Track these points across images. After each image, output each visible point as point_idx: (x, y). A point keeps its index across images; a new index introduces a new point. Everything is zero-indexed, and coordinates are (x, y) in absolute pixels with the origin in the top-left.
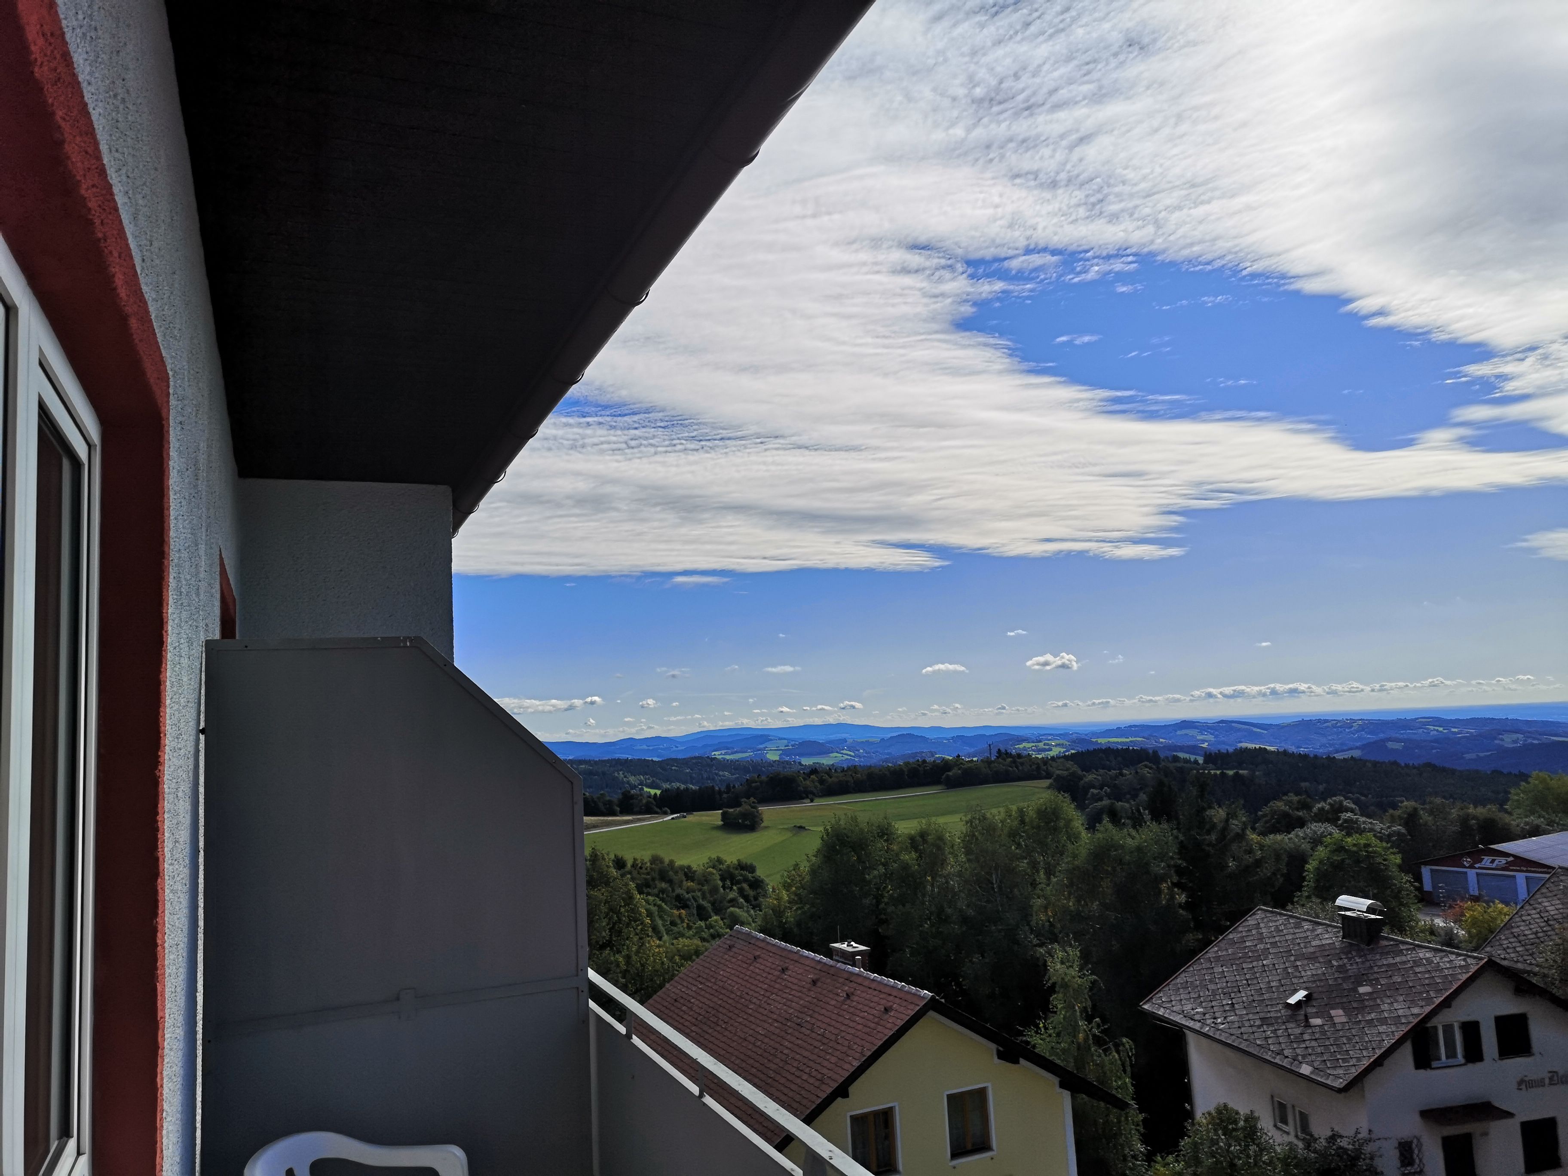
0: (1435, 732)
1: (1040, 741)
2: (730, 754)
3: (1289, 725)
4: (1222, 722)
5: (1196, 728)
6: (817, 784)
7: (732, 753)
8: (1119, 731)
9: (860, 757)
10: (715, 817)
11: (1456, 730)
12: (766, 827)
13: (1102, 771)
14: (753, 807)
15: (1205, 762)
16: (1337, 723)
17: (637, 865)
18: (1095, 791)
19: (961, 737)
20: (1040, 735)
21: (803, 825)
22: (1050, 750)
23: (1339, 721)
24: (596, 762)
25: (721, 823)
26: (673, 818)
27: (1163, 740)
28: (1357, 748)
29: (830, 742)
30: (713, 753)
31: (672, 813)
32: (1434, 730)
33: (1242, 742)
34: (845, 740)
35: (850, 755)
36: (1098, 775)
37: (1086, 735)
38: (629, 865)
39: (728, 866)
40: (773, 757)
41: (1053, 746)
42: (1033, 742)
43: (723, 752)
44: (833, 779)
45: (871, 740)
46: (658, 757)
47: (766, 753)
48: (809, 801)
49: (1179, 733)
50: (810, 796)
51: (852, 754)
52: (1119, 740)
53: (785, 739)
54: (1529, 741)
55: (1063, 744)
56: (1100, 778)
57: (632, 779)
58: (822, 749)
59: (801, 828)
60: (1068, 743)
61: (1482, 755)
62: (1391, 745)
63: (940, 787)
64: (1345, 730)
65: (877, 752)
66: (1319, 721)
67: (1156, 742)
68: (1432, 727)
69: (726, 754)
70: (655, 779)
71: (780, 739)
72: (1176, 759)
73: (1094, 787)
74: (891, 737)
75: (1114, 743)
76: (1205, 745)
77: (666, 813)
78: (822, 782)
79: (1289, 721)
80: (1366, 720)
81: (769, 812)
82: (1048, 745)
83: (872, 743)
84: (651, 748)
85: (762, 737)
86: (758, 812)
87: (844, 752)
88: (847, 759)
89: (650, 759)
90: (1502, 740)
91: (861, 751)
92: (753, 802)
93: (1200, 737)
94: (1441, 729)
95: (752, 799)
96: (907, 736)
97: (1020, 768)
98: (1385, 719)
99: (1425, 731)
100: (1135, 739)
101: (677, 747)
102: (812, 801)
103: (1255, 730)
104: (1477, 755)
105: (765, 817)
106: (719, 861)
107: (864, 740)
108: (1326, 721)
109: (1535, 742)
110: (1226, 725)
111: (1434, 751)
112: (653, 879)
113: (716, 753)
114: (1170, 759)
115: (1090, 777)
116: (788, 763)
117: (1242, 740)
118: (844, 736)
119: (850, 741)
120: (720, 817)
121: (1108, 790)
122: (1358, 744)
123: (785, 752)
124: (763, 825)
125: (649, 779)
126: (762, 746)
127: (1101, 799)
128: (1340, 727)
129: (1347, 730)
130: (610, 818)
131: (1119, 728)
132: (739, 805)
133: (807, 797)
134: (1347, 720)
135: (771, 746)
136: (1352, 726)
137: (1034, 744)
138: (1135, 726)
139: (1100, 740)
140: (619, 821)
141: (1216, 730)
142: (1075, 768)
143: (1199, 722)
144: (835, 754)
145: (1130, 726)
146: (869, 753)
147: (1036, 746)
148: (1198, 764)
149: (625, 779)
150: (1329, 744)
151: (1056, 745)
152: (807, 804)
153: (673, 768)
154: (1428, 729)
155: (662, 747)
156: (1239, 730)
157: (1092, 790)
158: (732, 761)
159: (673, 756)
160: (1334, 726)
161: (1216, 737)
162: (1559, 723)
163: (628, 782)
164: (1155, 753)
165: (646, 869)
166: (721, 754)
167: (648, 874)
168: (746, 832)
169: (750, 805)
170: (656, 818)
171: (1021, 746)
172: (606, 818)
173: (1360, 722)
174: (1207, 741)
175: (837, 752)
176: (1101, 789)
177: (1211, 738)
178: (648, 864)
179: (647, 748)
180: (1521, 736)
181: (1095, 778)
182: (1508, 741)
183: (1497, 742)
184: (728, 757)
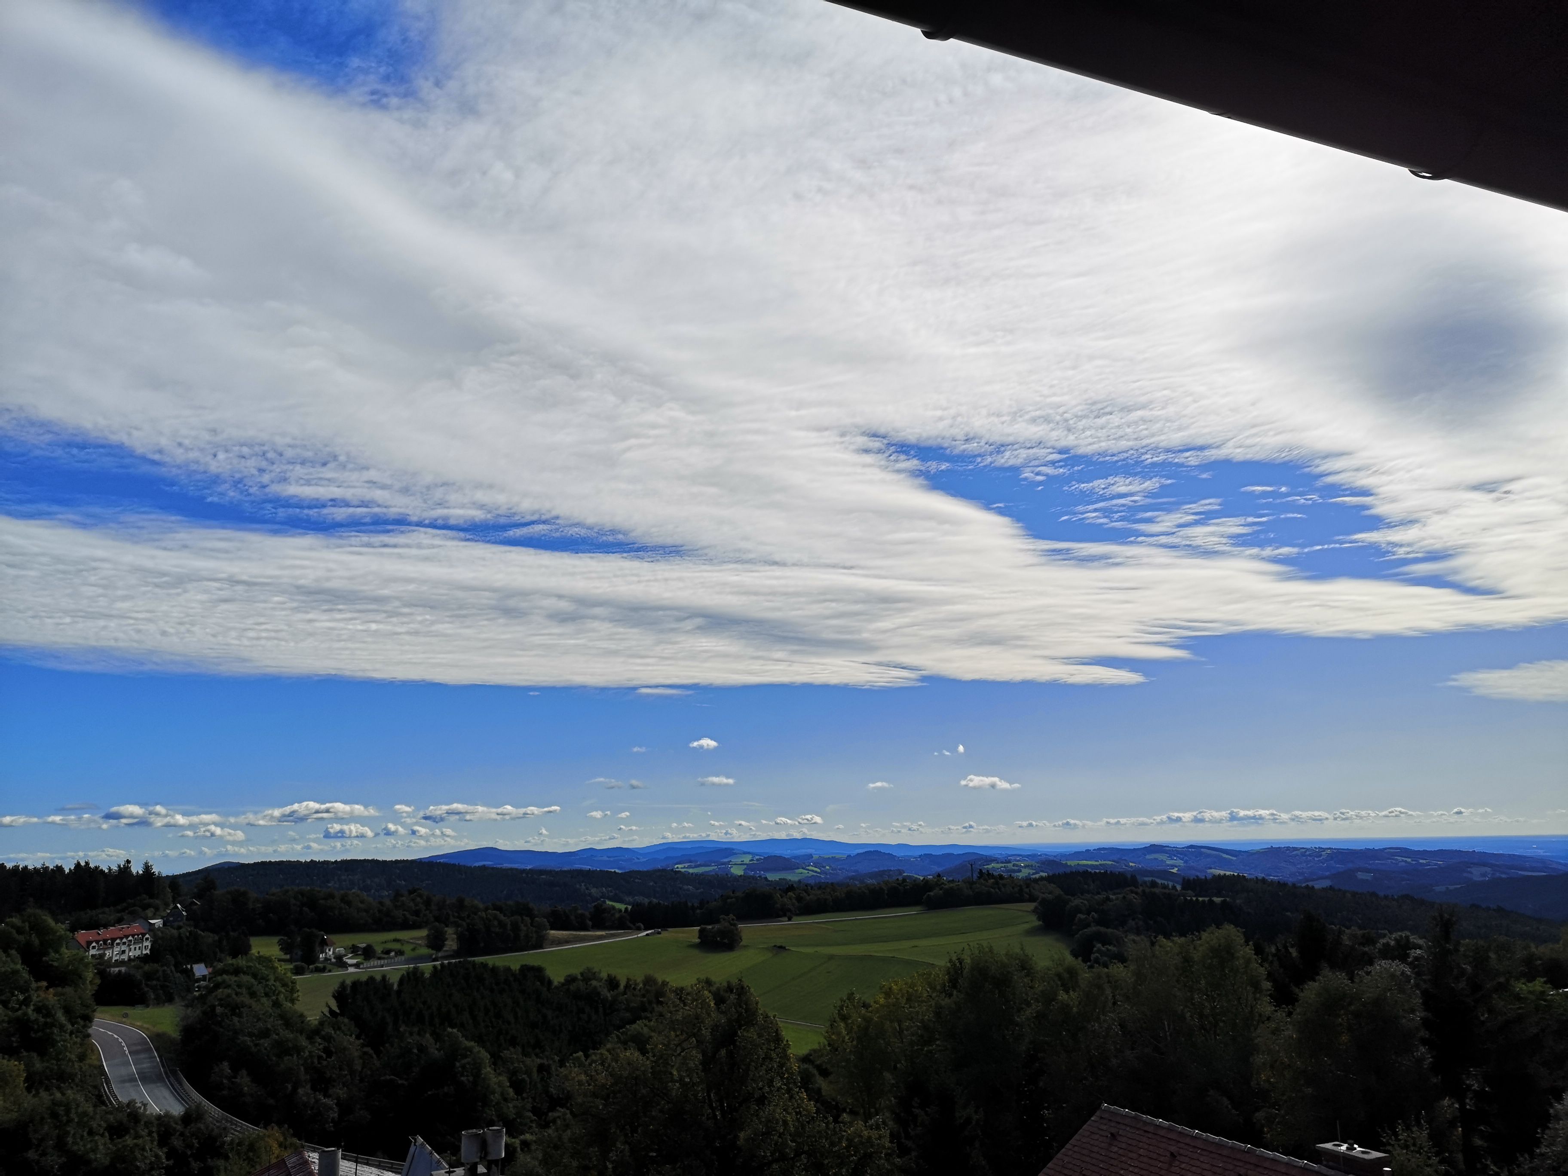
0: (1403, 864)
1: (1009, 862)
2: (693, 868)
3: (1258, 853)
4: (1192, 846)
5: (1166, 852)
6: (794, 901)
7: (696, 867)
8: (1088, 853)
9: (826, 873)
10: (692, 934)
11: (1424, 861)
12: (745, 947)
13: (1088, 896)
14: (731, 925)
15: (1183, 888)
16: (1305, 852)
17: (631, 986)
18: (1083, 916)
19: (928, 856)
20: (1008, 856)
21: (783, 945)
22: (1020, 871)
23: (1307, 849)
24: (557, 872)
25: (698, 940)
26: (647, 935)
27: (1133, 865)
28: (1326, 878)
29: (796, 857)
30: (676, 866)
31: (646, 929)
32: (1403, 861)
33: (1211, 868)
34: (811, 856)
35: (816, 872)
36: (1084, 899)
37: (1055, 856)
38: (622, 987)
39: (718, 989)
40: (738, 871)
41: (1022, 867)
42: (1002, 863)
43: (686, 865)
44: (811, 896)
45: (837, 856)
46: (618, 869)
47: (730, 868)
48: (786, 919)
49: (1148, 857)
50: (788, 914)
51: (819, 870)
52: (1089, 863)
53: (749, 853)
54: (1498, 874)
55: (1032, 866)
56: (1086, 902)
57: (594, 891)
58: (787, 864)
59: (782, 948)
60: (1037, 865)
61: (1451, 887)
62: (1360, 875)
63: (919, 908)
64: (1314, 859)
65: (843, 869)
66: (1288, 848)
67: (1126, 866)
68: (1399, 858)
69: (689, 867)
70: (617, 892)
71: (745, 853)
72: (1154, 884)
73: (1080, 913)
74: (858, 854)
75: (1084, 865)
76: (1175, 870)
77: (639, 929)
78: (799, 899)
79: (1257, 848)
80: (1335, 849)
81: (748, 930)
82: (1017, 866)
83: (838, 860)
84: (612, 859)
85: (727, 851)
86: (737, 929)
87: (810, 868)
88: (813, 876)
89: (613, 870)
90: (1470, 873)
91: (828, 867)
92: (733, 920)
93: (1169, 862)
94: (1409, 860)
95: (731, 916)
96: (874, 853)
97: (1003, 889)
98: (1354, 848)
99: (1394, 861)
100: (1105, 862)
101: (638, 859)
102: (790, 919)
103: (1225, 856)
104: (1447, 888)
105: (744, 935)
106: (708, 983)
107: (830, 856)
108: (1295, 849)
109: (1503, 876)
110: (1195, 851)
111: (1404, 883)
112: (650, 1002)
113: (680, 866)
114: (1148, 884)
115: (1076, 902)
116: (753, 878)
117: (1212, 866)
118: (809, 851)
119: (815, 857)
120: (697, 934)
121: (1096, 916)
122: (1327, 873)
123: (749, 867)
124: (741, 944)
125: (611, 892)
126: (726, 860)
127: (1088, 925)
128: (1310, 855)
129: (1316, 859)
130: (582, 933)
131: (1088, 851)
132: (717, 921)
133: (785, 915)
134: (1316, 848)
135: (735, 860)
136: (1321, 855)
137: (1003, 865)
138: (1104, 849)
139: (1069, 863)
140: (591, 936)
141: (1186, 855)
142: (1058, 892)
143: (1168, 847)
144: (801, 870)
145: (1099, 849)
146: (835, 870)
147: (1005, 867)
148: (1177, 890)
149: (587, 891)
150: (1299, 873)
151: (1025, 867)
152: (784, 922)
153: (637, 880)
154: (1397, 860)
155: (623, 858)
156: (1209, 856)
157: (1079, 915)
158: (696, 875)
159: (636, 868)
160: (1303, 854)
161: (1186, 862)
162: (1525, 857)
163: (590, 894)
164: (1133, 877)
165: (640, 990)
166: (684, 868)
167: (644, 996)
168: (724, 951)
169: (729, 922)
170: (630, 934)
171: (990, 867)
172: (578, 933)
173: (1329, 851)
174: (1176, 867)
175: (803, 868)
176: (1089, 914)
177: (1180, 863)
178: (641, 985)
179: (608, 859)
180: (1488, 870)
181: (1082, 903)
182: (1477, 874)
183: (1465, 875)
184: (691, 871)
